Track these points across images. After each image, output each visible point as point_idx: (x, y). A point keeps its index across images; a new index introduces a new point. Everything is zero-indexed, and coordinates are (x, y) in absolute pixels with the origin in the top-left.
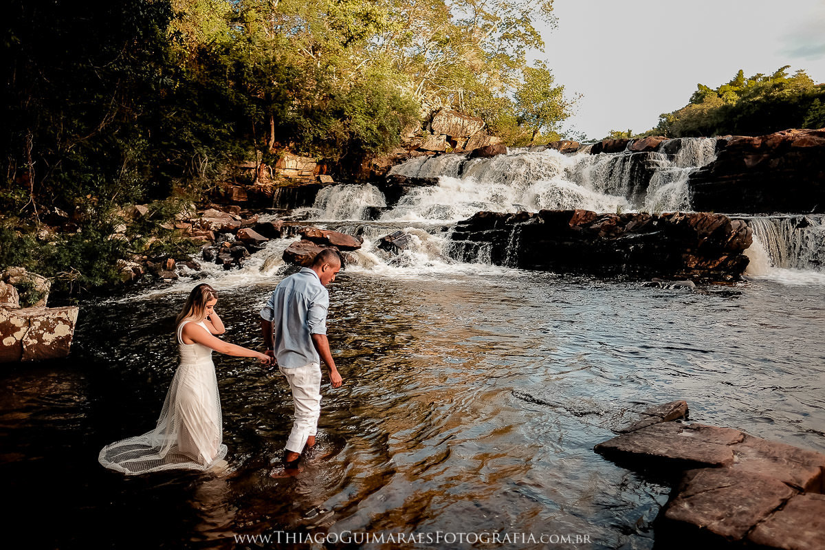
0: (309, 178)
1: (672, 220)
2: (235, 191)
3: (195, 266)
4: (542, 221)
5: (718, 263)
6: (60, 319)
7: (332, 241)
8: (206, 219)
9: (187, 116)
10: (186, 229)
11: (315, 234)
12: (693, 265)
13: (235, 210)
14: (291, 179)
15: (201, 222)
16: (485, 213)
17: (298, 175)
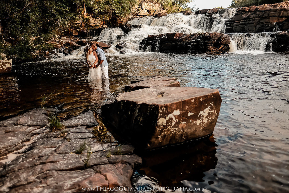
0: (99, 26)
1: (205, 35)
2: (74, 31)
3: (56, 54)
4: (166, 37)
5: (219, 49)
6: (7, 62)
7: (100, 46)
8: (61, 40)
9: (54, 4)
10: (54, 43)
12: (212, 50)
13: (72, 37)
14: (93, 27)
15: (60, 41)
16: (151, 35)
17: (95, 25)
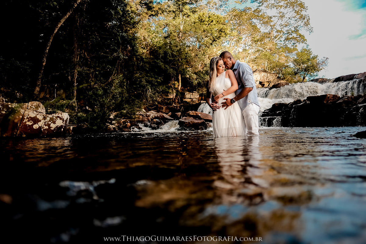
0: (196, 102)
2: (164, 108)
3: (139, 128)
4: (308, 102)
6: (58, 117)
7: (201, 117)
8: (148, 114)
9: (144, 75)
10: (139, 117)
11: (193, 114)
14: (188, 102)
15: (146, 115)
16: (278, 104)
17: (191, 101)
